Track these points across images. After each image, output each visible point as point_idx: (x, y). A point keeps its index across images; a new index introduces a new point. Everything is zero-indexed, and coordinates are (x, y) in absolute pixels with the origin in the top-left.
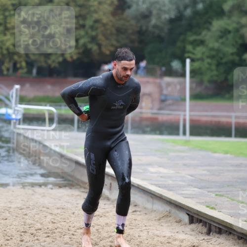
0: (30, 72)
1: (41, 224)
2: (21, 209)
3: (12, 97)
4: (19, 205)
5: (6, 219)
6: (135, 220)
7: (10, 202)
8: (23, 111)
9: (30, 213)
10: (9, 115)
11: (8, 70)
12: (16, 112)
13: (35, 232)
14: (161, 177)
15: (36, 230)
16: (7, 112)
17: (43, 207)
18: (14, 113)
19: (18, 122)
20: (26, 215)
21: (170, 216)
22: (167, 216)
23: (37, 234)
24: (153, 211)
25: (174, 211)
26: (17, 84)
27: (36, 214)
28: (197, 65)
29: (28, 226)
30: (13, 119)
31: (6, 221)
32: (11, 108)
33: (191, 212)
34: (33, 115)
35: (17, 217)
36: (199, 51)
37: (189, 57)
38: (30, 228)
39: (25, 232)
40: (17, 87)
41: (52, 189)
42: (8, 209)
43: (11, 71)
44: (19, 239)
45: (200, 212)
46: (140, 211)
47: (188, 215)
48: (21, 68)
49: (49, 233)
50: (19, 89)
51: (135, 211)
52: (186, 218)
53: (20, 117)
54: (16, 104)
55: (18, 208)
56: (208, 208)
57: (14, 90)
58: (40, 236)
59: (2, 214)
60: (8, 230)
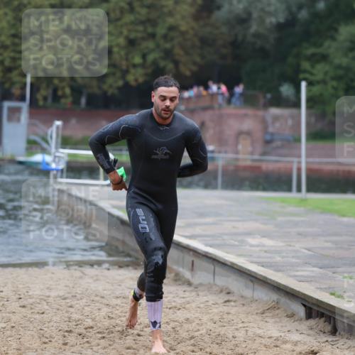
0: (76, 102)
1: (93, 320)
2: (65, 299)
3: (51, 137)
4: (61, 293)
5: (43, 313)
6: (228, 313)
7: (48, 288)
8: (66, 159)
9: (77, 304)
10: (48, 164)
11: (45, 99)
12: (57, 159)
13: (84, 331)
14: (266, 252)
15: (86, 329)
16: (44, 159)
17: (97, 296)
18: (54, 161)
19: (59, 174)
20: (71, 307)
21: (279, 308)
22: (275, 307)
23: (88, 334)
24: (253, 301)
25: (284, 300)
26: (58, 120)
27: (86, 306)
28: (316, 89)
29: (74, 323)
30: (53, 170)
31: (42, 316)
32: (49, 154)
33: (309, 303)
34: (82, 163)
35: (58, 309)
36: (320, 70)
37: (305, 79)
38: (77, 325)
39: (70, 331)
40: (58, 123)
41: (109, 269)
42: (46, 298)
43: (50, 100)
44: (61, 342)
45: (321, 302)
46: (235, 301)
47: (304, 306)
48: (64, 96)
49: (104, 333)
50: (61, 127)
51: (228, 301)
52: (301, 311)
53: (62, 166)
54: (57, 148)
55: (61, 297)
56: (333, 297)
57: (54, 129)
58: (91, 337)
59: (37, 305)
60: (46, 329)
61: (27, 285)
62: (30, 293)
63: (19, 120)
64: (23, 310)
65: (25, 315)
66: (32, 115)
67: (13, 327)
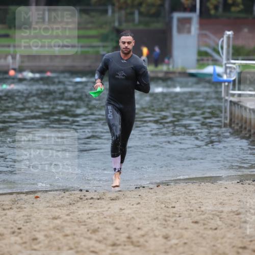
2: (238, 214)
3: (222, 48)
4: (235, 209)
5: (216, 229)
7: (221, 204)
8: (238, 70)
10: (219, 75)
11: (216, 8)
12: (228, 71)
16: (214, 70)
18: (226, 73)
19: (231, 86)
26: (229, 31)
29: (248, 239)
30: (225, 82)
31: (216, 231)
32: (221, 65)
35: (232, 225)
38: (251, 241)
39: (244, 248)
40: (229, 33)
42: (219, 214)
43: (220, 10)
48: (235, 4)
50: (231, 36)
53: (234, 77)
54: (228, 59)
55: (234, 212)
57: (225, 39)
59: (210, 221)
60: (219, 246)
61: (200, 200)
62: (203, 209)
63: (189, 32)
64: (196, 226)
65: (198, 231)
66: (202, 25)
67: (185, 243)
